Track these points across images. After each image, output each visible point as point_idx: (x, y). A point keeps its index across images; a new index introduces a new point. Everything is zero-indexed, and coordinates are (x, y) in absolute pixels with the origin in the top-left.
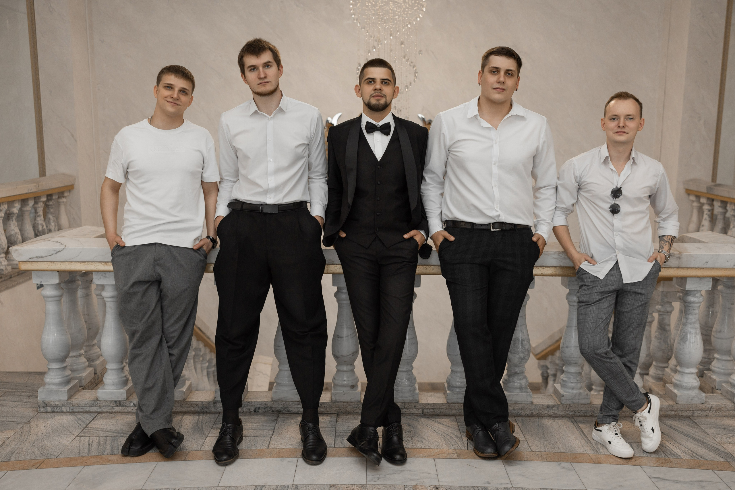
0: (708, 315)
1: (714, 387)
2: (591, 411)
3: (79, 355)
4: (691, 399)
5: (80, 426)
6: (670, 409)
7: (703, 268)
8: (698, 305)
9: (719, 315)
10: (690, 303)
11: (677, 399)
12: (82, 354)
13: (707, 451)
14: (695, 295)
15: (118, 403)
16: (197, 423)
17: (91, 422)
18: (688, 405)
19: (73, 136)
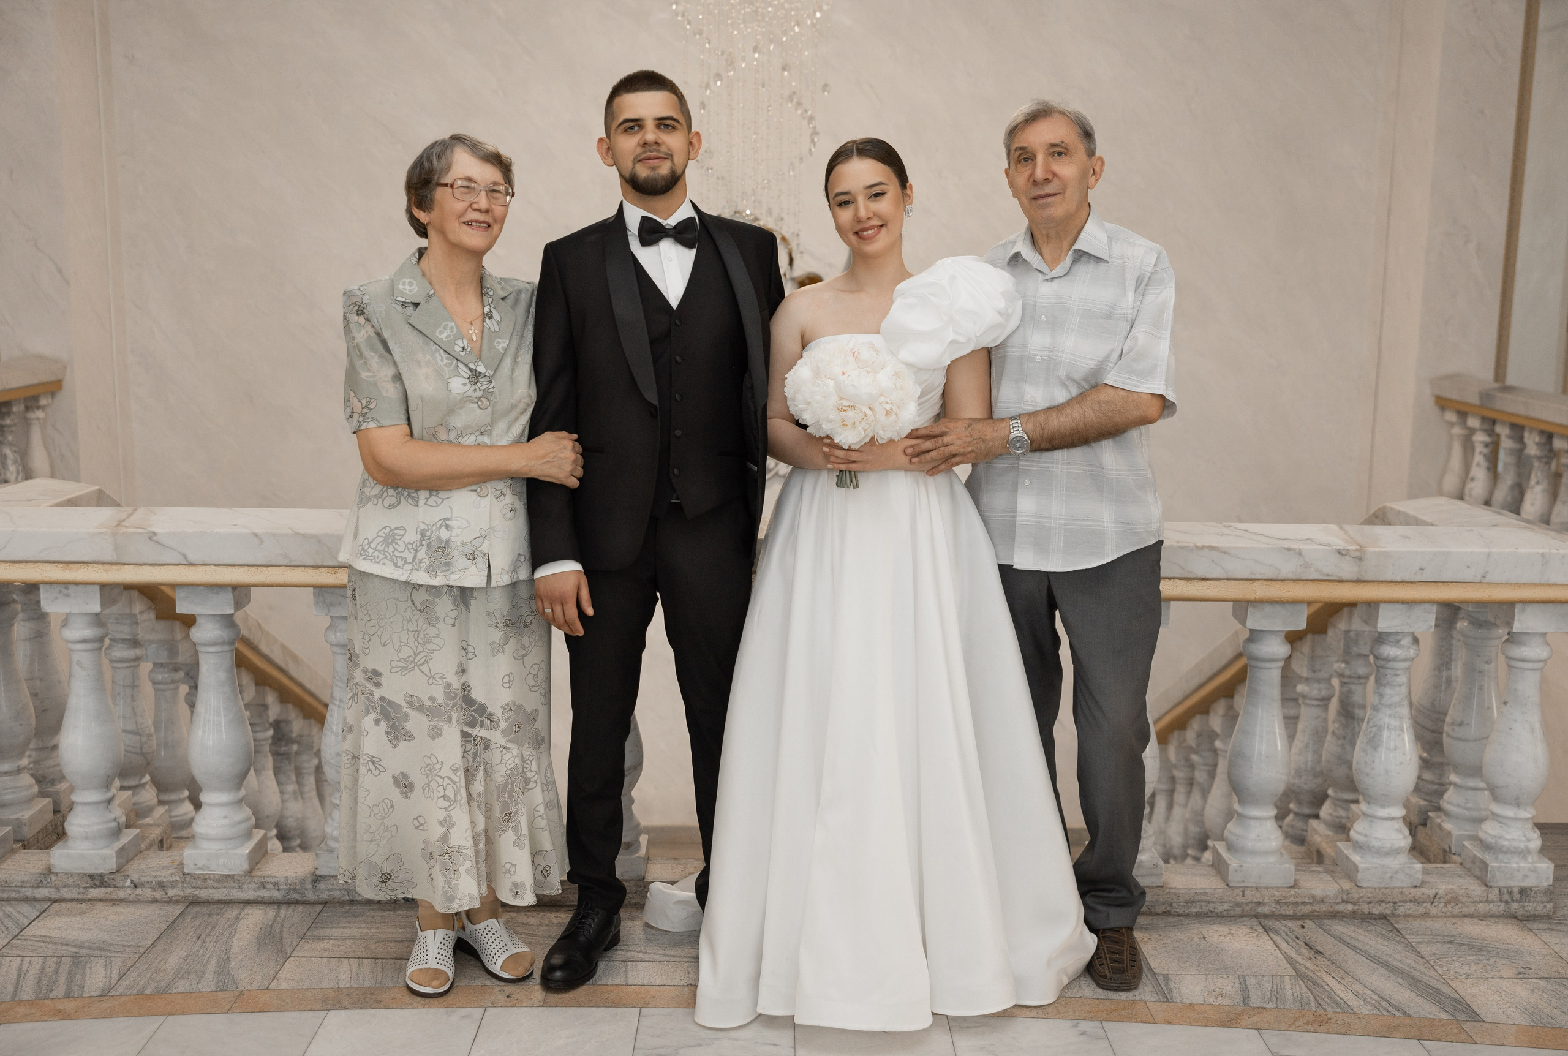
0: (1436, 687)
1: (1448, 849)
2: (1163, 904)
3: (16, 769)
4: (1391, 877)
5: (6, 932)
6: (1342, 898)
7: (1414, 582)
8: (1406, 664)
9: (1459, 687)
10: (1387, 660)
11: (1359, 876)
12: (24, 768)
13: (1413, 995)
14: (1398, 641)
15: (98, 880)
16: (271, 926)
17: (33, 924)
18: (1384, 890)
19: (60, 271)
